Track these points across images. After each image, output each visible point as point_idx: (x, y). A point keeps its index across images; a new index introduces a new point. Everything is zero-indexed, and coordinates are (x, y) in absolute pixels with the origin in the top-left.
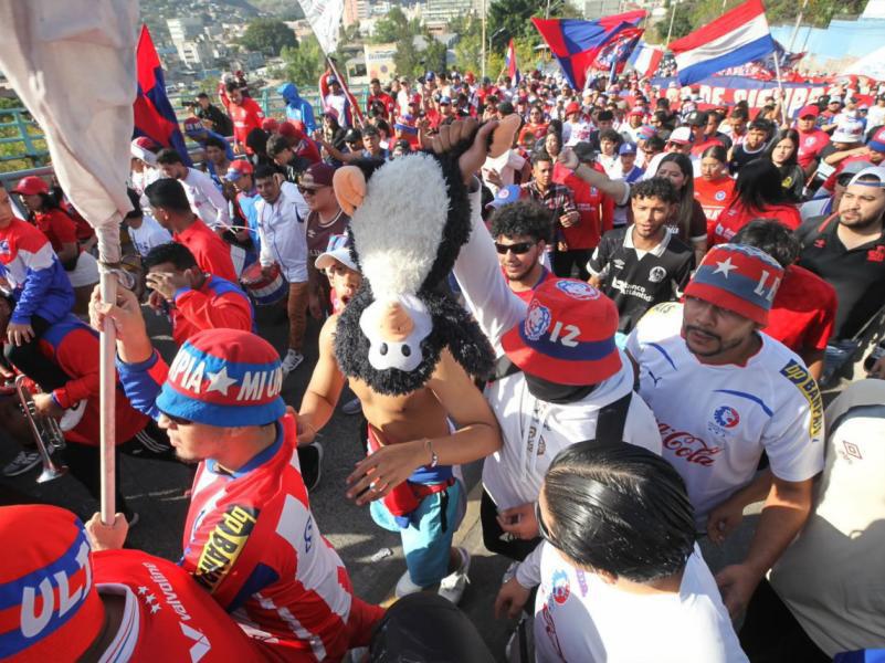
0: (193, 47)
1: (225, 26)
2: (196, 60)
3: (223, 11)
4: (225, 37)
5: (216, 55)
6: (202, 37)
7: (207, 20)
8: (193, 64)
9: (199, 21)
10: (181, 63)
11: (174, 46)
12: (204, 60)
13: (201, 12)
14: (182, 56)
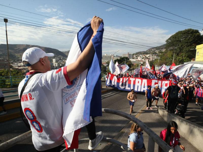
0: (57, 64)
1: (63, 60)
2: (57, 66)
3: (64, 58)
4: (63, 62)
5: (61, 65)
6: (59, 62)
7: (60, 59)
8: (56, 67)
9: (59, 59)
10: (54, 66)
11: (53, 63)
12: (58, 66)
13: (60, 58)
14: (54, 65)
